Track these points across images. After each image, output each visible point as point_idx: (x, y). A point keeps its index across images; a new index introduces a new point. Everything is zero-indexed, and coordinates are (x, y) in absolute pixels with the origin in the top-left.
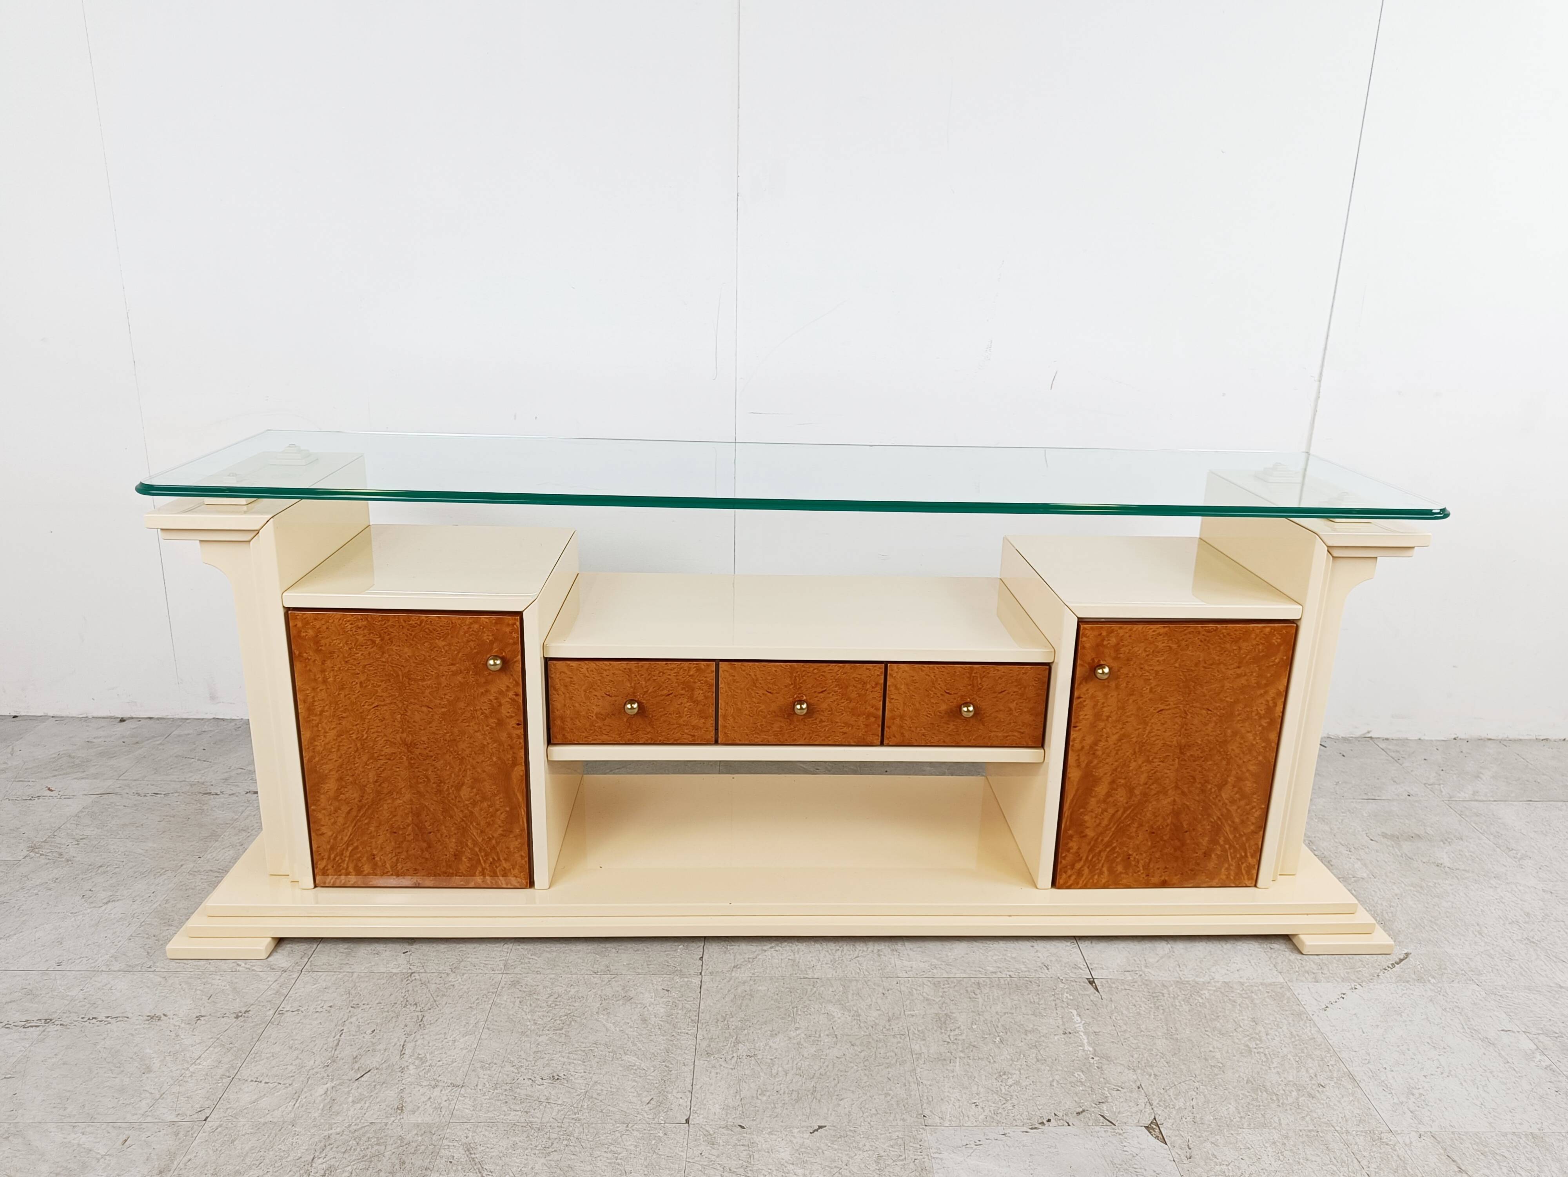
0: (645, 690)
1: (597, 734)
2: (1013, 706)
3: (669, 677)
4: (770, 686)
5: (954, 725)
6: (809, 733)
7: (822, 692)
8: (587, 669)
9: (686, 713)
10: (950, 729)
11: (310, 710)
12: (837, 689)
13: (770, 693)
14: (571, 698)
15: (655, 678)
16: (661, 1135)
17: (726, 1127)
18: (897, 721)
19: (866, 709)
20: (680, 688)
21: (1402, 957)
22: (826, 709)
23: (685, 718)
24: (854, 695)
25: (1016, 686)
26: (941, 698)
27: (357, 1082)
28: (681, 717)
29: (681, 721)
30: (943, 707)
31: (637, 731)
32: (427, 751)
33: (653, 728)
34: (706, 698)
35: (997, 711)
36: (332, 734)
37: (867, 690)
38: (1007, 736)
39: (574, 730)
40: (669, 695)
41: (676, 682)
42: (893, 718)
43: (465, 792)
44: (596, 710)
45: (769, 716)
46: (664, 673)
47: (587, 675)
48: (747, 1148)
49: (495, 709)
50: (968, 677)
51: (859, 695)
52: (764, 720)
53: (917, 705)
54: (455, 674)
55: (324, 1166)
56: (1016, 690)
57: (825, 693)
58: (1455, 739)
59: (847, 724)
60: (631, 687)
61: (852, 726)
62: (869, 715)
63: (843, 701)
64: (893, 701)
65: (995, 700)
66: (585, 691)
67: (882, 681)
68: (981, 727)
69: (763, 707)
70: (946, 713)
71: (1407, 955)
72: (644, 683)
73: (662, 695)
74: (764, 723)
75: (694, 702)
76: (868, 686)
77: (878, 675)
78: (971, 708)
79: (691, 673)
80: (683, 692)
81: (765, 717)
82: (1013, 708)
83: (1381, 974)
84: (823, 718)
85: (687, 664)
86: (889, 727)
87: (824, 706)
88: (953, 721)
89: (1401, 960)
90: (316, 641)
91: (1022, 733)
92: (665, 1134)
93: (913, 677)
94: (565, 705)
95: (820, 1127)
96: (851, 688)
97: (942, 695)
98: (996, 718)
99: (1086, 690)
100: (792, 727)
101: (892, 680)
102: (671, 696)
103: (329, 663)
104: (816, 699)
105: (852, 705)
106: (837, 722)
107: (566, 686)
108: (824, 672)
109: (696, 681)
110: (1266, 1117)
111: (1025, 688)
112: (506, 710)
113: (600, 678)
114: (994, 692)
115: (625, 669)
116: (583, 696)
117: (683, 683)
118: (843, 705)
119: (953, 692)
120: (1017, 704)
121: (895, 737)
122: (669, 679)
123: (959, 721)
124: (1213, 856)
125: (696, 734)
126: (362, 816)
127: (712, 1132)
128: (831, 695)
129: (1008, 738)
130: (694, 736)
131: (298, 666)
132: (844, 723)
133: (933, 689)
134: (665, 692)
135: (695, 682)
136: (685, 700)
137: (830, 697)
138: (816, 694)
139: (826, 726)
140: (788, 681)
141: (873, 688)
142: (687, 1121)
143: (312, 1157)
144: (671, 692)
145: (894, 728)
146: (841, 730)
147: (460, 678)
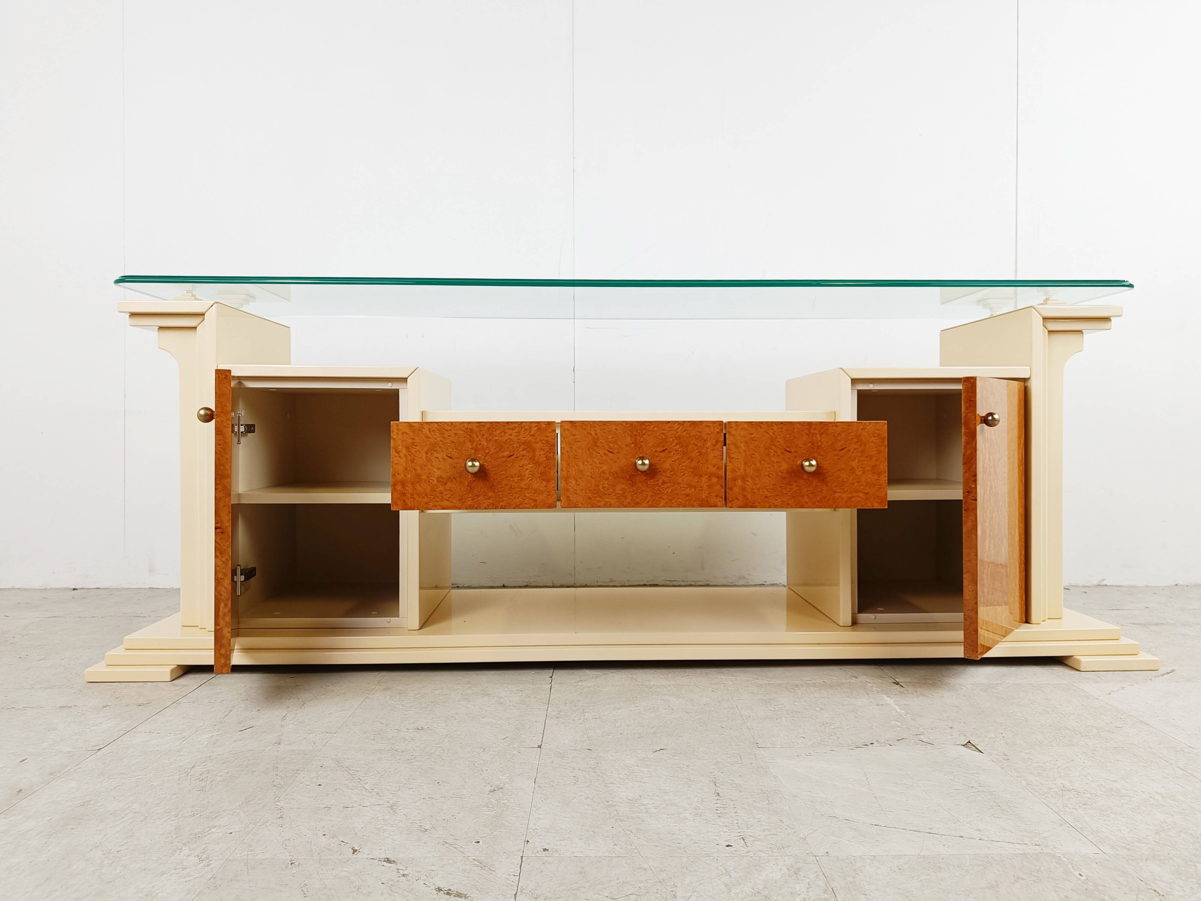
0: (487, 451)
1: (438, 499)
2: (854, 464)
3: (510, 437)
4: (612, 445)
5: (797, 486)
6: (652, 496)
7: (663, 451)
8: (429, 429)
9: (527, 476)
10: (793, 491)
12: (678, 447)
13: (612, 452)
14: (412, 462)
15: (497, 438)
18: (739, 482)
19: (707, 468)
20: (521, 449)
22: (668, 469)
23: (527, 482)
24: (695, 454)
25: (856, 443)
26: (781, 456)
28: (523, 480)
29: (522, 485)
30: (784, 466)
31: (478, 496)
33: (495, 492)
34: (548, 458)
35: (839, 470)
37: (707, 448)
38: (851, 498)
39: (415, 496)
40: (510, 456)
41: (518, 443)
42: (735, 479)
44: (437, 473)
45: (611, 478)
46: (505, 433)
47: (429, 435)
50: (807, 434)
51: (701, 453)
52: (606, 482)
53: (758, 464)
56: (855, 446)
57: (667, 452)
59: (690, 486)
60: (473, 448)
61: (695, 488)
62: (711, 476)
63: (684, 460)
64: (734, 460)
65: (836, 457)
66: (426, 453)
67: (723, 439)
68: (824, 488)
69: (605, 468)
70: (788, 473)
72: (485, 444)
73: (503, 457)
74: (606, 485)
75: (535, 464)
76: (709, 444)
77: (718, 432)
78: (814, 462)
79: (532, 433)
80: (524, 453)
81: (607, 479)
82: (855, 466)
84: (666, 479)
86: (731, 489)
87: (667, 465)
88: (796, 482)
91: (867, 494)
93: (752, 434)
94: (406, 469)
96: (691, 446)
97: (782, 453)
98: (838, 478)
100: (634, 489)
101: (731, 438)
102: (513, 457)
104: (658, 459)
105: (694, 464)
106: (679, 483)
107: (408, 448)
108: (664, 430)
109: (538, 440)
111: (865, 445)
113: (442, 439)
114: (835, 450)
115: (467, 429)
116: (424, 458)
117: (525, 443)
118: (684, 464)
119: (793, 450)
120: (859, 462)
121: (737, 499)
122: (510, 439)
123: (801, 481)
125: (538, 498)
128: (672, 454)
129: (853, 500)
130: (536, 500)
132: (687, 484)
133: (773, 447)
134: (506, 453)
135: (536, 443)
136: (527, 462)
137: (671, 457)
138: (657, 454)
139: (669, 487)
140: (628, 440)
141: (714, 445)
144: (512, 454)
145: (736, 490)
146: (684, 492)
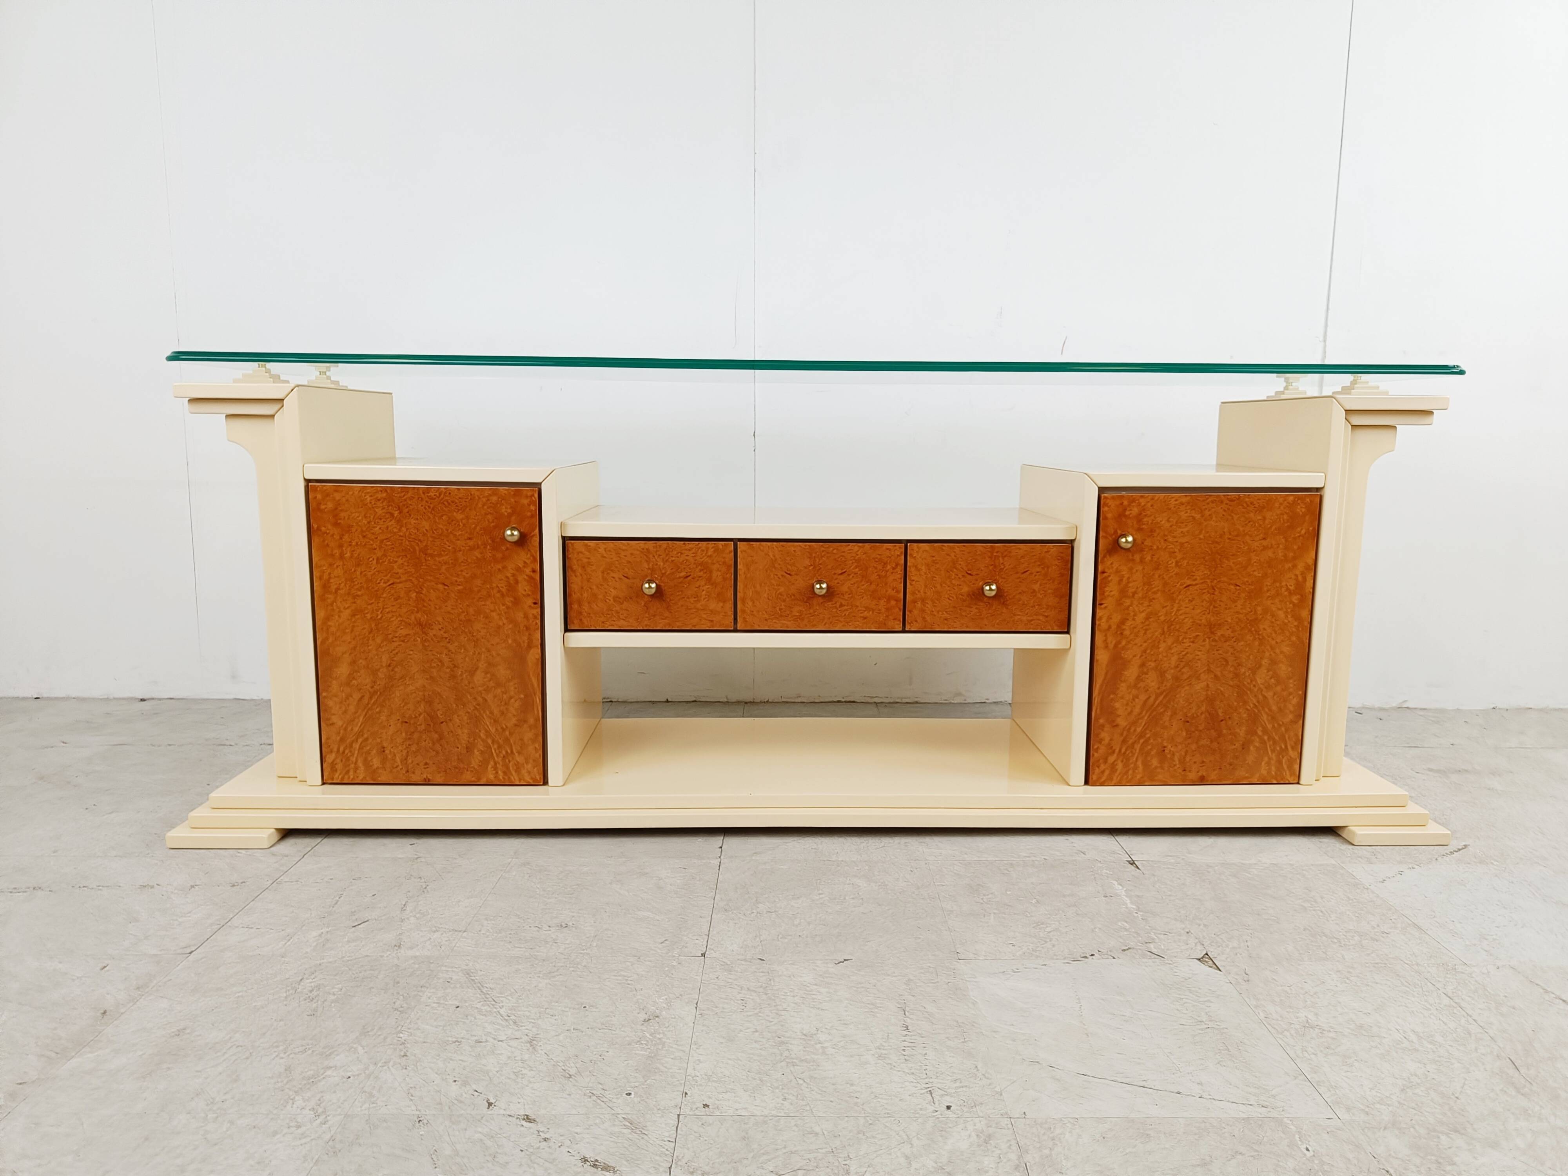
0: (663, 572)
1: (615, 619)
2: (1036, 587)
3: (687, 558)
4: (789, 567)
5: (977, 608)
6: (829, 618)
7: (842, 574)
8: (605, 549)
9: (703, 597)
10: (972, 613)
11: (326, 587)
12: (857, 570)
13: (789, 574)
14: (588, 581)
15: (673, 559)
16: (674, 963)
17: (745, 960)
18: (919, 605)
19: (886, 591)
20: (697, 570)
21: (1460, 848)
22: (846, 592)
23: (703, 603)
24: (874, 577)
25: (1039, 565)
26: (963, 579)
27: (353, 928)
28: (699, 601)
29: (699, 606)
30: (965, 589)
31: (654, 616)
32: (442, 632)
33: (671, 612)
34: (725, 579)
35: (1020, 593)
36: (346, 613)
37: (887, 571)
38: (1032, 620)
39: (592, 615)
40: (687, 577)
41: (695, 564)
42: (914, 602)
43: (479, 677)
44: (614, 592)
45: (788, 599)
46: (682, 554)
47: (605, 555)
48: (767, 974)
49: (512, 588)
50: (989, 557)
51: (880, 577)
52: (783, 604)
53: (938, 586)
54: (472, 549)
55: (313, 984)
56: (1038, 570)
57: (845, 575)
58: (1494, 708)
59: (867, 609)
60: (649, 569)
61: (873, 610)
62: (889, 599)
63: (863, 583)
64: (914, 583)
65: (1018, 580)
66: (603, 573)
67: (903, 562)
68: (1004, 610)
69: (782, 589)
70: (968, 595)
71: (1466, 846)
72: (662, 564)
73: (680, 578)
74: (783, 607)
75: (712, 584)
76: (889, 567)
77: (898, 555)
78: (994, 587)
79: (709, 553)
80: (701, 574)
81: (784, 601)
82: (1037, 590)
83: (1439, 859)
84: (844, 602)
85: (705, 543)
86: (910, 612)
87: (845, 588)
88: (976, 604)
89: (1459, 850)
90: (335, 513)
91: (1047, 617)
92: (679, 964)
93: (933, 557)
94: (582, 588)
95: (845, 960)
96: (871, 569)
97: (963, 576)
98: (1019, 601)
99: (1113, 563)
100: (812, 611)
101: (913, 560)
102: (689, 578)
103: (346, 538)
104: (836, 581)
105: (873, 587)
106: (857, 606)
107: (584, 567)
108: (844, 552)
109: (715, 562)
110: (1328, 953)
111: (1048, 568)
112: (523, 588)
113: (618, 559)
114: (1017, 573)
115: (643, 549)
116: (601, 577)
117: (701, 564)
118: (863, 587)
119: (974, 573)
120: (1040, 585)
121: (916, 621)
122: (687, 560)
123: (981, 604)
124: (1251, 748)
125: (714, 619)
126: (374, 704)
127: (729, 963)
128: (851, 577)
129: (1033, 622)
130: (712, 621)
131: (316, 540)
132: (865, 607)
133: (955, 570)
134: (683, 574)
135: (714, 564)
136: (703, 583)
137: (849, 580)
138: (836, 576)
139: (847, 610)
140: (807, 562)
141: (894, 569)
142: (703, 955)
143: (300, 978)
144: (689, 574)
145: (916, 612)
146: (862, 615)
147: (477, 553)
